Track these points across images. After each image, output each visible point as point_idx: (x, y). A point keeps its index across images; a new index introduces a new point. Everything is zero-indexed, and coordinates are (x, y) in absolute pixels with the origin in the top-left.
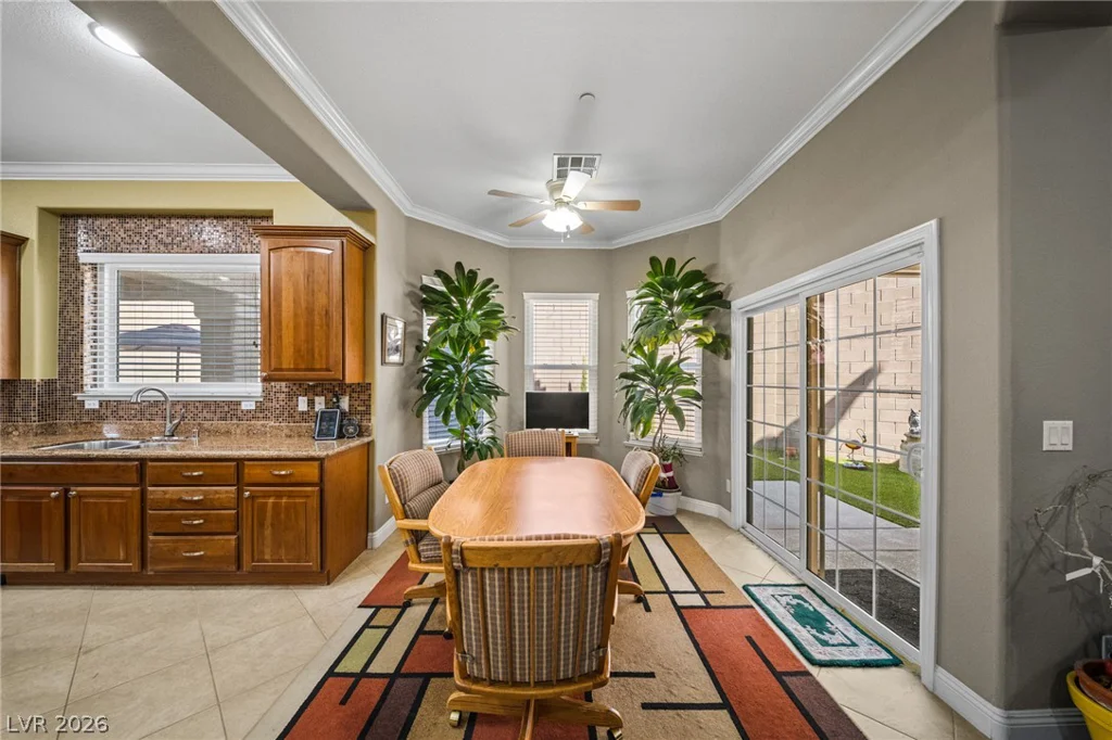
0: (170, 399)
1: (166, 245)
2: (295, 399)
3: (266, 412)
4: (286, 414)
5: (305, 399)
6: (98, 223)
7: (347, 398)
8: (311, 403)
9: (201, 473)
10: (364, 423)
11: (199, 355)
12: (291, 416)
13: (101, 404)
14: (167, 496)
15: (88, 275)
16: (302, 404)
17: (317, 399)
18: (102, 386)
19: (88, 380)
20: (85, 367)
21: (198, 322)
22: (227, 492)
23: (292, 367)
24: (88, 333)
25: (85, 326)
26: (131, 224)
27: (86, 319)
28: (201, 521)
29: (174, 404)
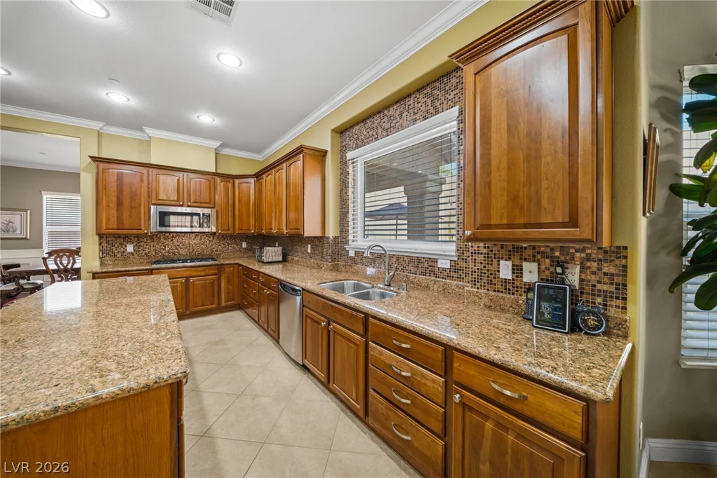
0: (388, 253)
1: (386, 130)
2: (495, 261)
3: (460, 272)
4: (485, 279)
5: (509, 263)
6: (354, 130)
7: (578, 268)
8: (518, 270)
9: (408, 346)
10: (612, 312)
11: (406, 222)
12: (491, 283)
13: (356, 252)
14: (382, 358)
15: (351, 167)
16: (505, 270)
17: (526, 265)
18: (357, 241)
19: (350, 237)
20: (350, 228)
21: (405, 199)
22: (434, 381)
23: (505, 222)
24: (351, 206)
25: (350, 201)
26: (369, 123)
27: (350, 197)
28: (409, 402)
29: (390, 257)
